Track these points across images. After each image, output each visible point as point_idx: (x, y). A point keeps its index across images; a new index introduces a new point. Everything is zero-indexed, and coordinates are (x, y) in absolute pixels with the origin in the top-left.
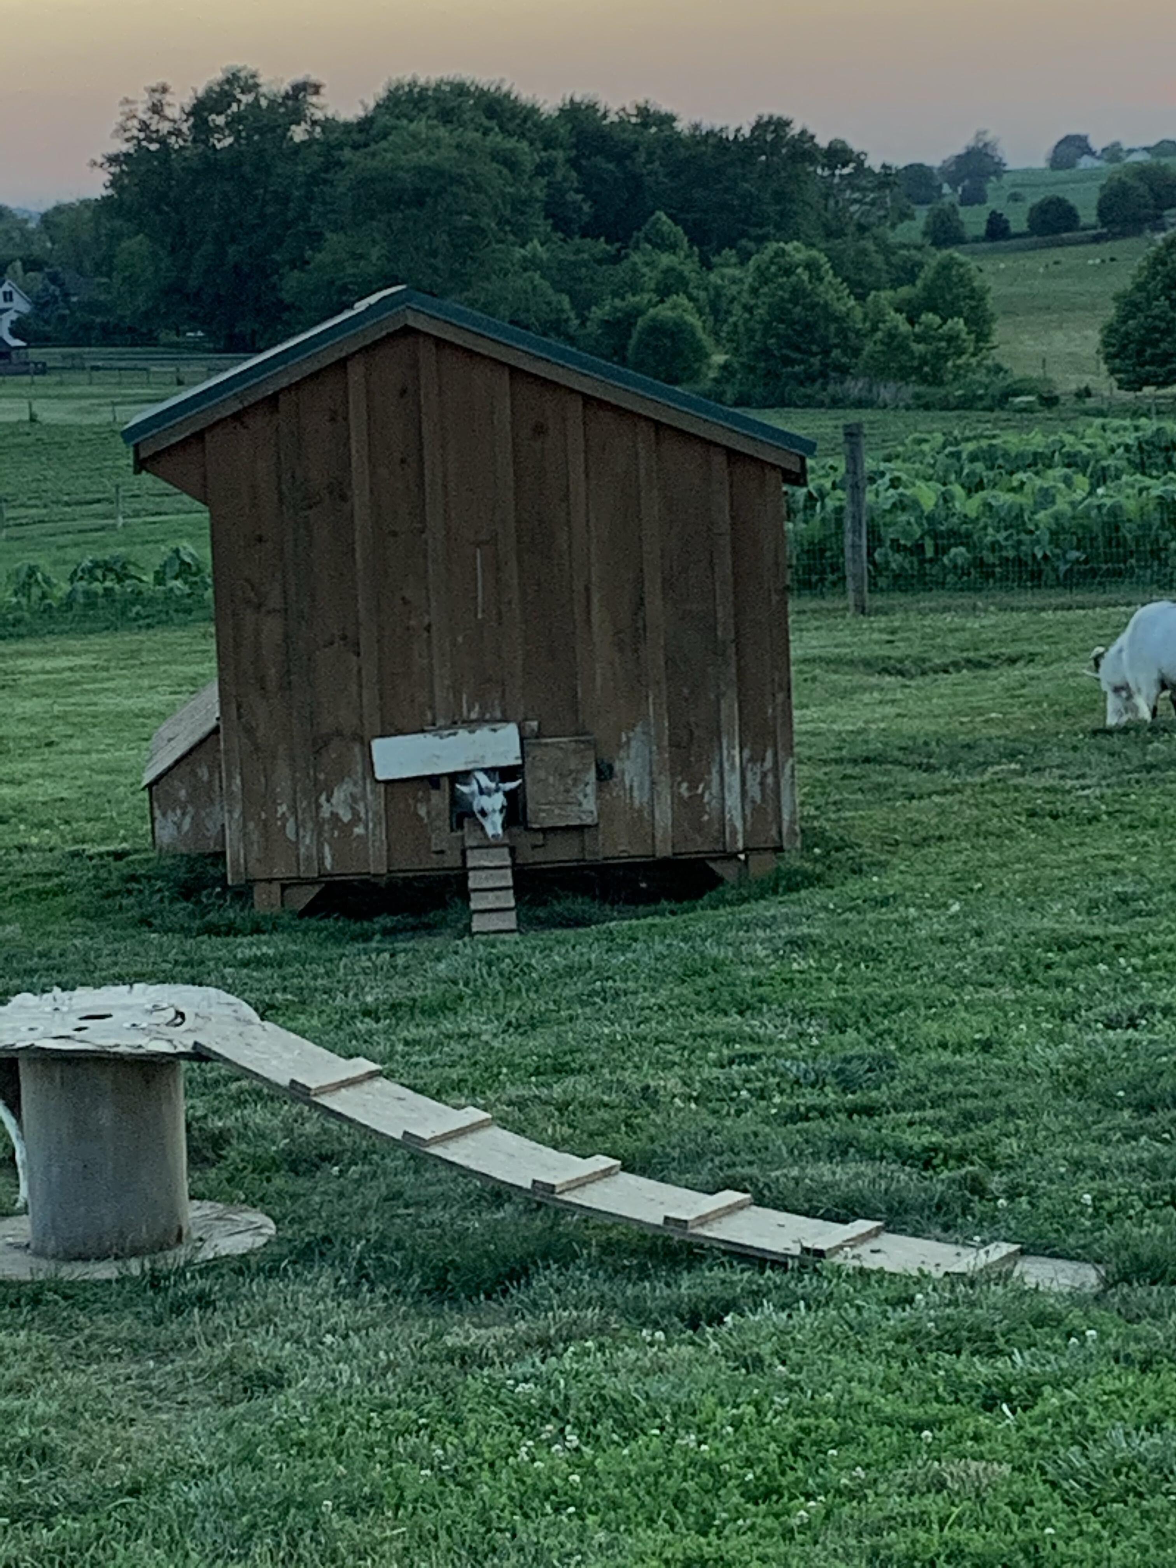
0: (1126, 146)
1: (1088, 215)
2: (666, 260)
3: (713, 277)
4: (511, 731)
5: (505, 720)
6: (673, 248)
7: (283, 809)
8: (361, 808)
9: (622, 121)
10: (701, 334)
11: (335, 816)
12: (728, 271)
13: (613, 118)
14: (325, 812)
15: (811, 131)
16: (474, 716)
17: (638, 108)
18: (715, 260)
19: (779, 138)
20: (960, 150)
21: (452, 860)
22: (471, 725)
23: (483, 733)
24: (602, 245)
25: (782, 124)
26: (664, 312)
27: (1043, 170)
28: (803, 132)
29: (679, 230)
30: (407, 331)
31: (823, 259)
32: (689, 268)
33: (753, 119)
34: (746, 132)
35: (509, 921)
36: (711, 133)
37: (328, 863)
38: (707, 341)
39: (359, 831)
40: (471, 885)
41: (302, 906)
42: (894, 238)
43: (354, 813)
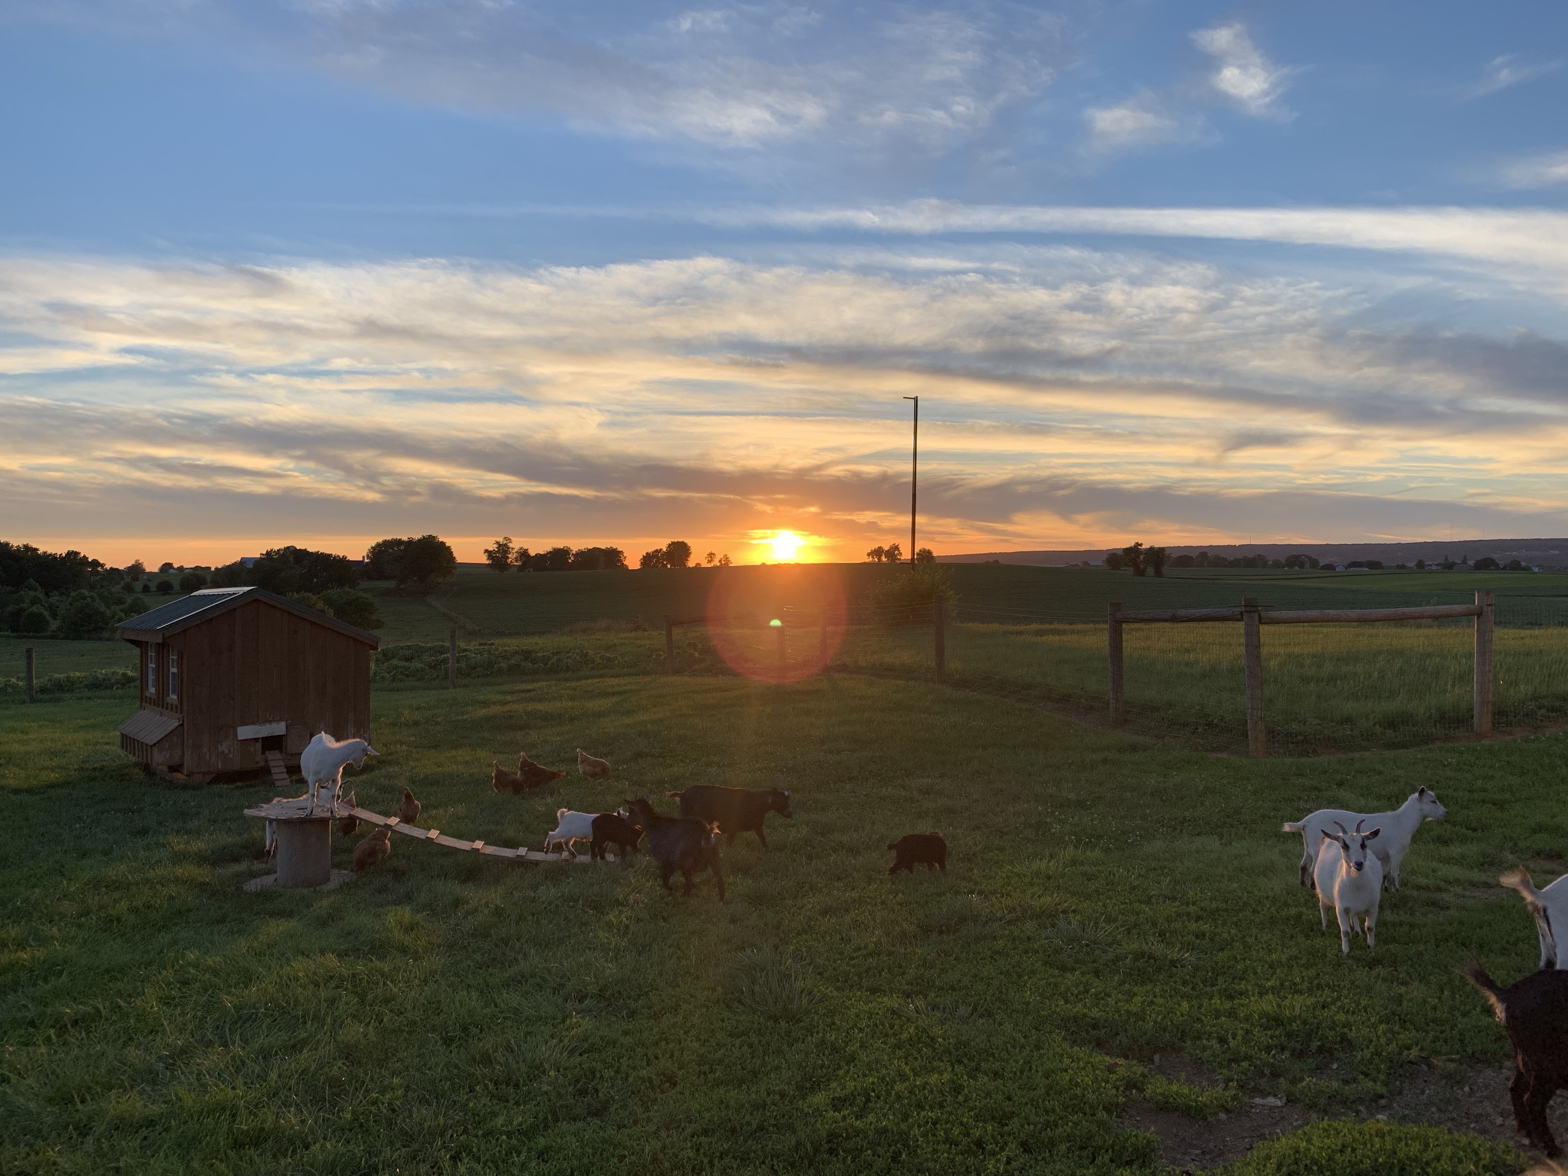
0: (185, 567)
1: (177, 587)
2: (32, 593)
3: (51, 600)
4: (283, 724)
5: (281, 720)
6: (36, 590)
7: (205, 750)
8: (232, 749)
9: (18, 549)
10: (48, 617)
11: (223, 752)
12: (56, 598)
13: (14, 548)
14: (220, 750)
15: (87, 556)
16: (271, 719)
17: (24, 545)
18: (51, 594)
19: (75, 558)
20: (130, 565)
21: (262, 764)
22: (270, 722)
23: (274, 725)
24: (9, 588)
25: (77, 553)
26: (35, 609)
27: (156, 573)
28: (84, 556)
29: (38, 584)
31: (96, 595)
32: (42, 596)
33: (66, 552)
34: (64, 555)
35: (288, 782)
36: (50, 555)
37: (220, 766)
38: (50, 619)
39: (231, 756)
40: (272, 772)
41: (208, 781)
42: (113, 590)
43: (229, 750)
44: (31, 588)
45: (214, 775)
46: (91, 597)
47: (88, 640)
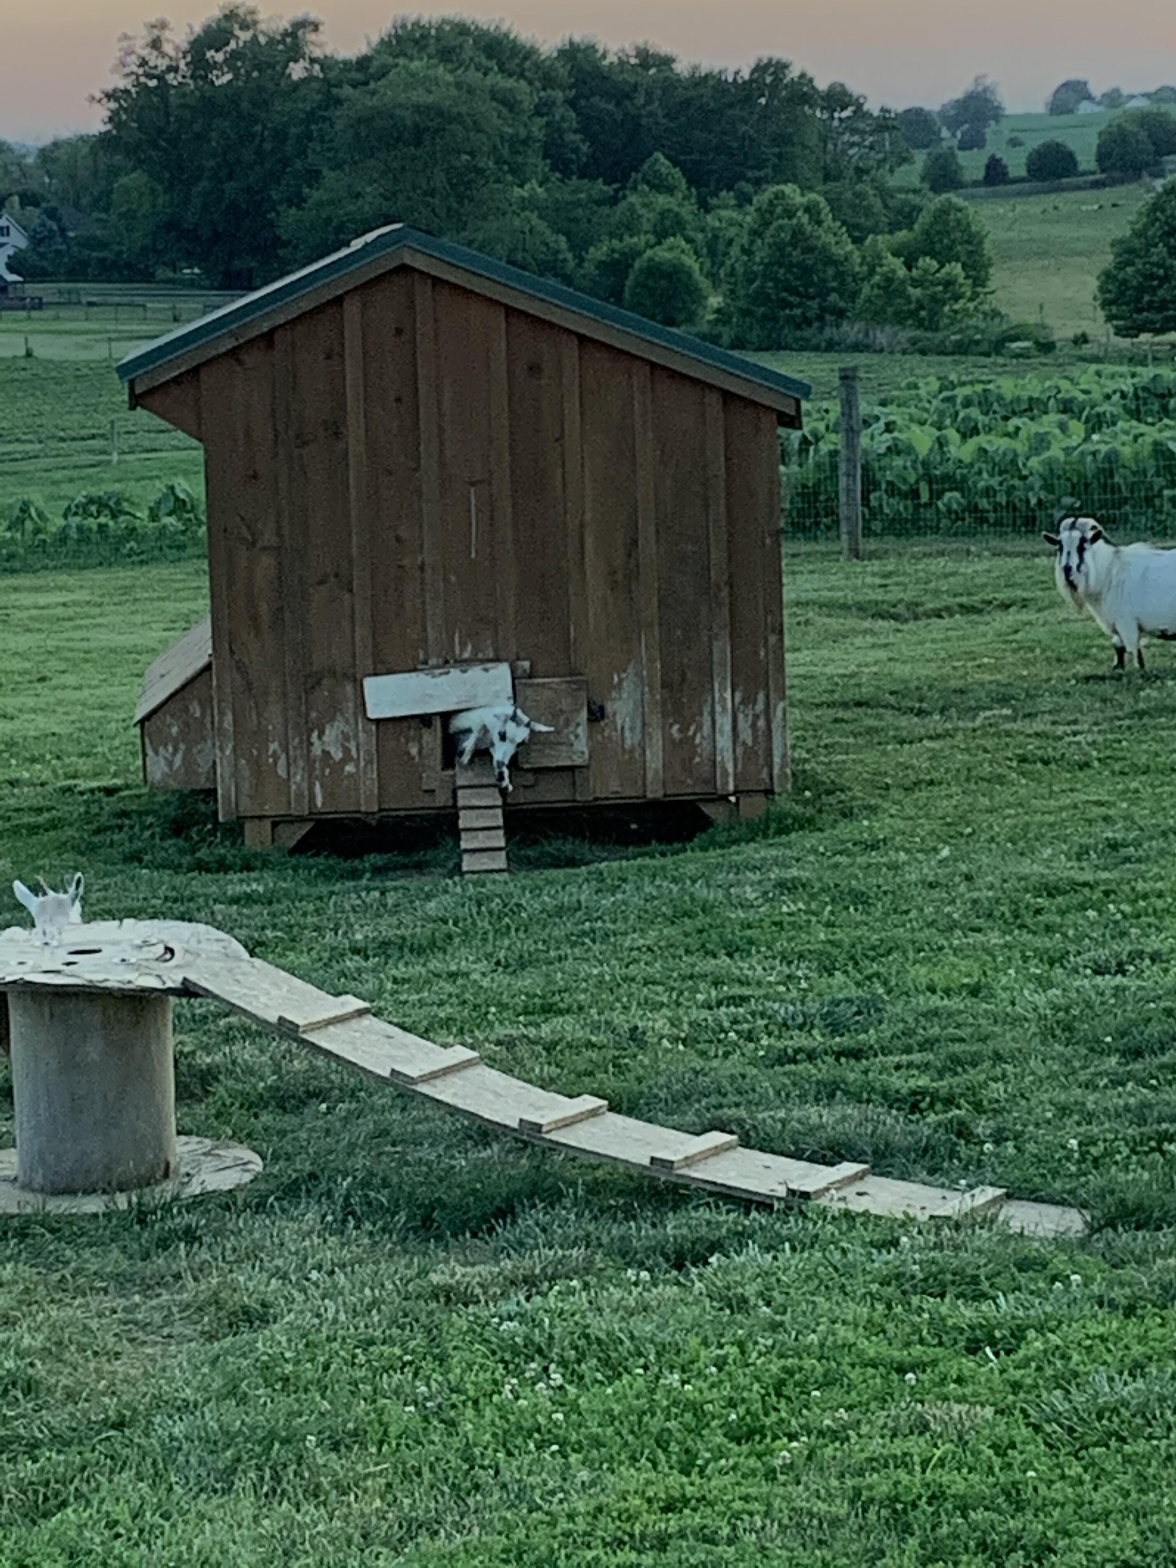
0: (1125, 92)
1: (1087, 160)
2: (662, 200)
3: (710, 220)
4: (503, 671)
5: (498, 660)
6: (670, 190)
7: (273, 746)
8: (352, 746)
9: (621, 62)
10: (697, 275)
11: (326, 754)
12: (724, 213)
13: (612, 58)
14: (317, 750)
15: (811, 74)
16: (466, 655)
17: (637, 48)
18: (714, 201)
19: (778, 80)
20: (960, 95)
21: (442, 799)
22: (464, 664)
23: (475, 673)
24: (599, 186)
25: (781, 67)
28: (802, 76)
29: (677, 172)
30: (404, 269)
31: (821, 199)
32: (687, 211)
33: (752, 62)
34: (746, 74)
35: (500, 861)
36: (710, 75)
37: (319, 801)
38: (704, 283)
39: (350, 768)
40: (462, 824)
41: (292, 843)
42: (892, 182)
43: (346, 751)
44: (662, 186)
45: (308, 826)
46: (807, 209)
47: (802, 349)
